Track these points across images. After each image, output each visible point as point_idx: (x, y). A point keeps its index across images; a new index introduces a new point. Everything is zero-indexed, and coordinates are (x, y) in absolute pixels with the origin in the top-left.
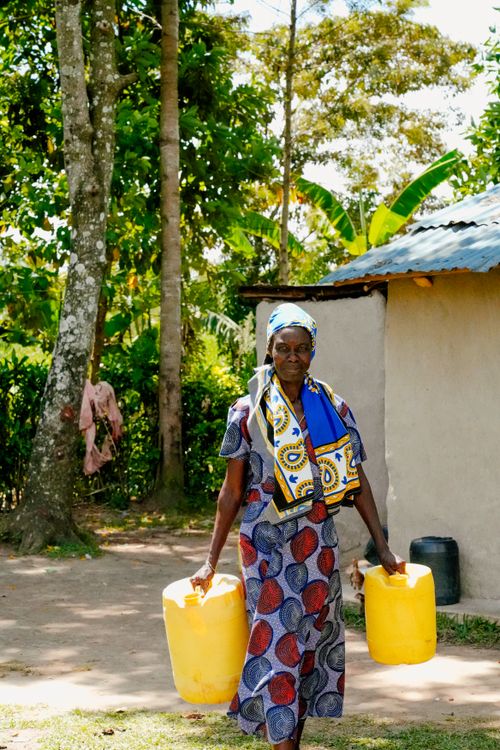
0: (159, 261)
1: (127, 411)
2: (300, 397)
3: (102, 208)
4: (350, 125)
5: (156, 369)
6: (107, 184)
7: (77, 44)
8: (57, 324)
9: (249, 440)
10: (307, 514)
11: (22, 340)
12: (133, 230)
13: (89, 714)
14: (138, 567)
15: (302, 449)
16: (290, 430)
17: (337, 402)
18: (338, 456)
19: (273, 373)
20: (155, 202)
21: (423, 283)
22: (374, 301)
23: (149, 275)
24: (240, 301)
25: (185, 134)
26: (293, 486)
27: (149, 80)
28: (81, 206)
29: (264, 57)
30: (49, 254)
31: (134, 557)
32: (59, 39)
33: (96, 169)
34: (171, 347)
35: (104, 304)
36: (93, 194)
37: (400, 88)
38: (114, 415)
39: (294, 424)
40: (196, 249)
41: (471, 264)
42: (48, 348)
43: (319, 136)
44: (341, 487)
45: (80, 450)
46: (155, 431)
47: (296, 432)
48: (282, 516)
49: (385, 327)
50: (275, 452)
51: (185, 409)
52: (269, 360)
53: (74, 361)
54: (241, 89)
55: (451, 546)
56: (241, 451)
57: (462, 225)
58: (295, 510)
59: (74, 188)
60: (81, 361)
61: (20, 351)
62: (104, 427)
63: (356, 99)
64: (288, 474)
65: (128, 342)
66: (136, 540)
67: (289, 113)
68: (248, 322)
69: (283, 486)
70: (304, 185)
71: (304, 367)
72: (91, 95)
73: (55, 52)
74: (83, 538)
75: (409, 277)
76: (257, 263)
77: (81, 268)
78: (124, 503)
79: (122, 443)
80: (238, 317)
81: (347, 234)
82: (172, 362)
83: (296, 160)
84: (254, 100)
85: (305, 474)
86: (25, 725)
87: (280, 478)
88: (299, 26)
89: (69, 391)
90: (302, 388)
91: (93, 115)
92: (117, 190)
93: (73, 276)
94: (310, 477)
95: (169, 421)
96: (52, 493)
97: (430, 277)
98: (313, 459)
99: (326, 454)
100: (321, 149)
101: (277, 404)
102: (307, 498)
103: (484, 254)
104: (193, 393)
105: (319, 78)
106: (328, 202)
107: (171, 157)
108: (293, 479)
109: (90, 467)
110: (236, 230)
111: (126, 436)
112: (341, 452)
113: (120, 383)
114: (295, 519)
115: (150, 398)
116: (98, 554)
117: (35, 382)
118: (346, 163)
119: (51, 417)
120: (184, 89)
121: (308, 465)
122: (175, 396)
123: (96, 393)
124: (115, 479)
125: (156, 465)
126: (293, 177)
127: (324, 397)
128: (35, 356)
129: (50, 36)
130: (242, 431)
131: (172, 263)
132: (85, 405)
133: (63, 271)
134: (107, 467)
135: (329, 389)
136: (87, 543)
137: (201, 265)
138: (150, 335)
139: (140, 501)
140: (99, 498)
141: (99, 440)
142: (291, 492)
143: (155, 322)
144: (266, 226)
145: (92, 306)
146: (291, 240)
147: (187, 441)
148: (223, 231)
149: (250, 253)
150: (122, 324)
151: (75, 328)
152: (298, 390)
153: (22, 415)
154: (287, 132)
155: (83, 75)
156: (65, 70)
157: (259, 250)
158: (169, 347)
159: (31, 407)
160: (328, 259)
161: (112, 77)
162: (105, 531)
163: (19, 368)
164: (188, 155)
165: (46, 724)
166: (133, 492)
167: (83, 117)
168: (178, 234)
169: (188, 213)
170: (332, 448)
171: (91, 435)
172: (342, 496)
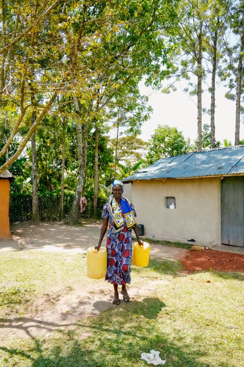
0: (94, 176)
1: (88, 202)
2: (120, 202)
3: (85, 167)
4: (126, 155)
5: (93, 195)
6: (85, 163)
7: (81, 140)
8: (76, 187)
9: (108, 213)
10: (122, 231)
11: (70, 190)
12: (89, 171)
13: (80, 254)
14: (89, 228)
15: (121, 214)
16: (117, 210)
17: (129, 203)
18: (130, 216)
19: (113, 197)
20: (92, 167)
21: (139, 181)
22: (130, 184)
23: (92, 179)
24: (108, 184)
25: (99, 155)
26: (119, 223)
27: (93, 146)
28: (81, 167)
29: (113, 143)
30: (75, 175)
31: (89, 227)
32: (78, 139)
33: (84, 161)
34: (96, 191)
35: (85, 183)
36: (83, 165)
37: (135, 149)
38: (86, 202)
39: (118, 208)
40: (100, 175)
41: (147, 178)
42: (75, 191)
43: (121, 156)
44: (131, 223)
45: (80, 209)
46: (93, 205)
47: (119, 210)
48: (117, 231)
49: (132, 189)
50: (114, 215)
51: (98, 201)
52: (112, 193)
53: (79, 193)
54: (109, 148)
55: (143, 226)
56: (107, 216)
57: (145, 172)
58: (120, 229)
59: (80, 164)
60: (80, 193)
61: (70, 191)
62: (84, 204)
63: (128, 150)
64: (117, 220)
65: (88, 190)
66: (89, 224)
67: (116, 152)
68: (109, 187)
69: (116, 223)
70: (119, 164)
71: (120, 194)
72: (83, 149)
73: (77, 141)
74: (80, 223)
75: (136, 180)
76: (111, 177)
77: (81, 178)
78: (87, 218)
79: (87, 207)
80: (107, 186)
81: (126, 173)
82: (96, 194)
83: (117, 160)
84: (111, 150)
85: (122, 220)
86: (69, 256)
87: (115, 222)
88: (118, 138)
89: (78, 198)
90: (121, 200)
91: (83, 152)
92: (87, 164)
93: (79, 179)
94: (123, 221)
95: (95, 204)
96: (75, 216)
97: (140, 180)
98: (123, 217)
99: (127, 215)
100: (122, 158)
101: (114, 204)
102: (122, 226)
103: (149, 177)
104: (99, 199)
105: (121, 147)
106: (123, 167)
107: (96, 159)
108: (118, 222)
109: (81, 211)
110: (107, 172)
111: (88, 206)
112: (131, 215)
113: (87, 197)
114: (119, 232)
115: (92, 200)
116: (82, 226)
117: (72, 196)
118: (126, 161)
119: (75, 203)
120: (99, 148)
121: (122, 218)
122: (96, 199)
123: (83, 199)
124: (86, 213)
125: (92, 211)
126: (117, 163)
127: (126, 202)
128: (72, 192)
129: (76, 139)
130: (107, 211)
131: (96, 177)
132: (81, 201)
133: (77, 178)
134: (84, 211)
135: (127, 200)
136: (80, 224)
137: (101, 177)
138: (92, 189)
139: (90, 217)
140: (83, 217)
141: (83, 207)
142: (118, 225)
143: (93, 187)
144: (113, 171)
145: (82, 184)
146: (117, 173)
147: (98, 207)
148: (105, 172)
149: (109, 175)
150: (87, 187)
151: (79, 188)
152: (119, 200)
153: (70, 202)
154: (116, 155)
155: (82, 145)
156: (79, 144)
157: (111, 175)
158: (95, 191)
159: (71, 201)
160: (122, 177)
161: (87, 146)
162: (84, 222)
163: (70, 194)
164: (99, 159)
165: (73, 256)
166: (89, 216)
167: (82, 152)
168: (97, 172)
169: (99, 169)
170: (128, 214)
171: (82, 206)
172: (132, 226)
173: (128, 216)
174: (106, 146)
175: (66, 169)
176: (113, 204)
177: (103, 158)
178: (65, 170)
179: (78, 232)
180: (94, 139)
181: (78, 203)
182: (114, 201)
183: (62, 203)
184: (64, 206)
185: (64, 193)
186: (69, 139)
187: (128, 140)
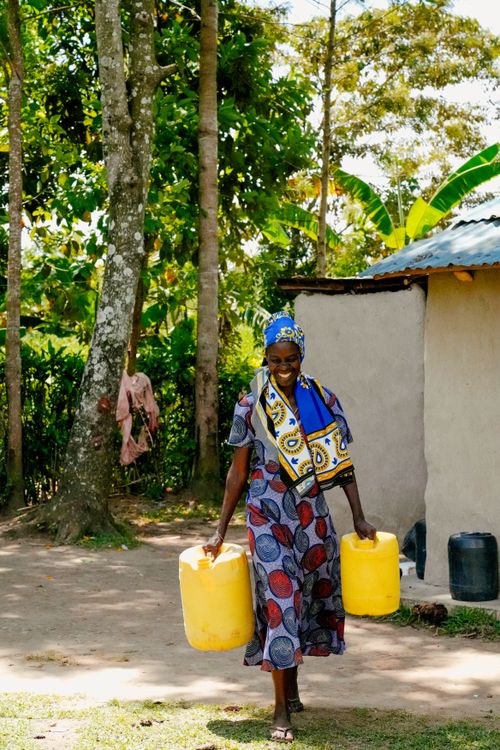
0: (198, 252)
1: (164, 402)
2: (293, 393)
3: (140, 200)
4: (388, 119)
5: (193, 361)
6: (145, 175)
7: (116, 35)
8: (94, 315)
9: (254, 432)
11: (59, 332)
13: (127, 705)
15: (299, 435)
16: (287, 421)
18: (327, 441)
21: (464, 277)
22: (413, 294)
23: (187, 266)
24: (277, 293)
25: (223, 125)
26: (295, 466)
27: (187, 72)
28: (118, 198)
29: (303, 48)
31: (170, 548)
32: (98, 30)
33: (135, 161)
34: (208, 339)
35: (142, 292)
36: (132, 185)
37: (440, 80)
38: (151, 406)
39: (290, 415)
40: (234, 241)
42: (85, 339)
43: (358, 128)
44: (331, 466)
45: (116, 442)
46: (190, 424)
47: (292, 422)
49: (424, 322)
53: (112, 352)
54: (282, 82)
56: (247, 440)
59: (113, 179)
60: (118, 352)
61: (57, 342)
62: (139, 418)
63: (395, 91)
64: (289, 458)
65: (164, 333)
66: (172, 531)
67: (328, 105)
69: (287, 468)
70: (343, 177)
72: (129, 86)
73: (93, 44)
74: (119, 529)
75: (449, 272)
76: (295, 254)
77: (118, 260)
78: (160, 495)
79: (158, 434)
80: (274, 309)
81: (385, 228)
82: (209, 354)
83: (334, 153)
84: (294, 93)
85: (304, 456)
86: (63, 715)
87: (283, 461)
88: (339, 18)
89: (105, 382)
90: (295, 385)
91: (132, 107)
93: (111, 267)
94: (308, 458)
95: (205, 412)
96: (87, 483)
97: (471, 272)
99: (317, 439)
100: (359, 142)
101: (274, 400)
102: (308, 476)
105: (358, 70)
106: (366, 193)
107: (210, 150)
108: (294, 461)
109: (126, 458)
110: (274, 222)
111: (162, 428)
113: (156, 372)
115: (187, 389)
116: (134, 545)
117: (71, 372)
118: (386, 155)
119: (88, 407)
120: (223, 80)
121: (305, 448)
122: (211, 389)
123: (133, 384)
124: (151, 470)
125: (192, 456)
128: (72, 346)
129: (89, 27)
130: (247, 424)
131: (209, 255)
132: (122, 396)
134: (143, 458)
136: (123, 534)
137: (239, 258)
138: (186, 326)
139: (176, 492)
140: (135, 490)
141: (135, 432)
142: (295, 471)
143: (191, 314)
144: (304, 219)
145: (130, 298)
146: (330, 233)
147: (223, 432)
148: (261, 223)
150: (159, 315)
151: (112, 319)
153: (59, 406)
154: (326, 124)
155: (123, 66)
156: (103, 61)
157: (296, 242)
158: (206, 338)
159: (68, 397)
160: (365, 252)
161: (152, 69)
162: (142, 522)
163: (56, 359)
164: (226, 146)
165: (84, 715)
166: (169, 483)
167: (122, 108)
168: (216, 226)
169: (226, 204)
170: (321, 434)
171: (127, 427)
172: (333, 474)
173: (321, 442)
174: (267, 65)
175: (31, 208)
176: (271, 402)
177: (247, 143)
178: (26, 219)
179: (109, 578)
180: (196, 28)
181: (107, 408)
182: (271, 390)
183: (15, 412)
184: (25, 430)
185: (25, 351)
186: (43, 34)
187: (398, 30)
